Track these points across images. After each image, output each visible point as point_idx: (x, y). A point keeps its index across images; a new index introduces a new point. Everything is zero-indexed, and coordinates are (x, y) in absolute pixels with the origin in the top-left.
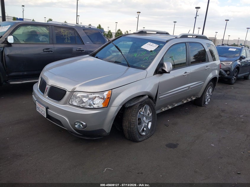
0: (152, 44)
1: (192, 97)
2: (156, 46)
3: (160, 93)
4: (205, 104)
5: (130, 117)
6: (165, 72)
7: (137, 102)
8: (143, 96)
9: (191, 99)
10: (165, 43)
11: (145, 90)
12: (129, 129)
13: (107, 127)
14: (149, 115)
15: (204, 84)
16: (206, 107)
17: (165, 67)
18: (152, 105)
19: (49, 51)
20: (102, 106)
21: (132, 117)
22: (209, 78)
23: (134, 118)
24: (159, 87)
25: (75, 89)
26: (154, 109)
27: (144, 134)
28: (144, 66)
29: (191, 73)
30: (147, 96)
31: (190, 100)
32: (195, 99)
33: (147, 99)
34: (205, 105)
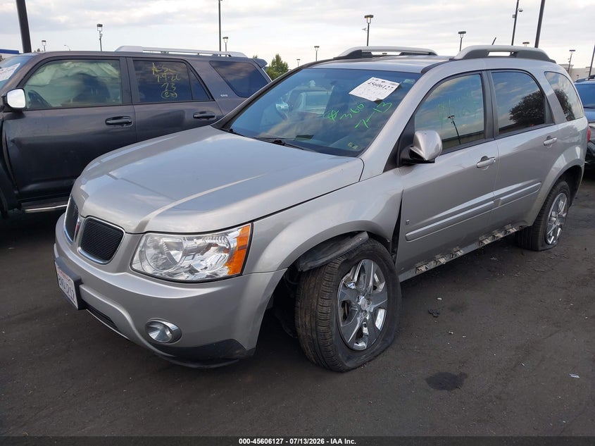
0: (380, 81)
1: (507, 227)
2: (391, 86)
3: (407, 223)
4: (549, 244)
5: (315, 301)
6: (420, 160)
7: (334, 255)
8: (352, 235)
9: (505, 233)
10: (416, 76)
11: (361, 219)
12: (315, 336)
13: (246, 333)
14: (375, 288)
15: (542, 189)
16: (549, 252)
17: (418, 145)
18: (385, 260)
19: (121, 124)
20: (225, 272)
21: (320, 300)
22: (555, 168)
23: (327, 303)
24: (402, 204)
25: (144, 224)
26: (392, 271)
27: (362, 345)
28: (355, 147)
29: (502, 160)
30: (365, 236)
31: (500, 235)
32: (516, 232)
33: (366, 242)
34: (548, 247)
